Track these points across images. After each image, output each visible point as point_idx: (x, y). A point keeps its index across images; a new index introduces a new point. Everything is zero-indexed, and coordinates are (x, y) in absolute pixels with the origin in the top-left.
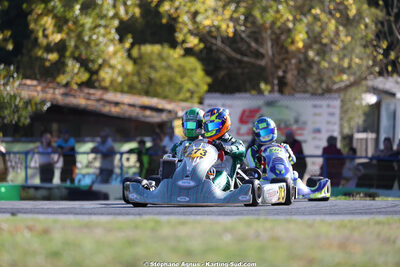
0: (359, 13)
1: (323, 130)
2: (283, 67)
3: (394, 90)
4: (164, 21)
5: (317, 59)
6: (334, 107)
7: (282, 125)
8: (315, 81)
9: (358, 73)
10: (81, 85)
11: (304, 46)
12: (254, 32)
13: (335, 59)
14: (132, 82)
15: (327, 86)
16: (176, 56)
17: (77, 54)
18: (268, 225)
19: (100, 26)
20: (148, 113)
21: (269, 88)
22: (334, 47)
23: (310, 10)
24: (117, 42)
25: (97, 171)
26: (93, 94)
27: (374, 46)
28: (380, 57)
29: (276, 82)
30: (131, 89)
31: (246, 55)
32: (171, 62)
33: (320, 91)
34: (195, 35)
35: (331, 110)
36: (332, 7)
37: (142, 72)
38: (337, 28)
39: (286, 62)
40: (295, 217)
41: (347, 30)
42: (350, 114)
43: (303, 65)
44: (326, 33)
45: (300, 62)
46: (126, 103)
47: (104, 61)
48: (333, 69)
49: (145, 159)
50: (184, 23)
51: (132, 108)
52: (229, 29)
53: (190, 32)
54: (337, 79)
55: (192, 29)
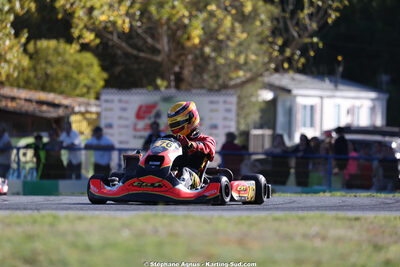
0: (255, 10)
1: (220, 126)
2: (180, 63)
3: (290, 87)
4: (60, 16)
5: (213, 55)
6: (231, 103)
8: (211, 77)
9: (255, 70)
11: (200, 42)
12: (150, 28)
13: (232, 56)
14: (29, 77)
15: (224, 82)
16: (72, 51)
18: (166, 220)
20: (45, 108)
21: (165, 83)
22: (230, 44)
23: (205, 6)
24: (13, 37)
27: (271, 43)
28: (276, 54)
29: (172, 77)
30: (27, 84)
31: (142, 51)
32: (67, 57)
33: (216, 87)
34: (91, 30)
35: (228, 106)
36: (227, 3)
37: (38, 67)
38: (233, 24)
39: (183, 58)
40: (193, 213)
41: (243, 27)
42: (246, 110)
43: (200, 61)
44: (222, 29)
45: (196, 58)
46: (24, 98)
48: (229, 65)
49: (42, 154)
50: (79, 18)
51: (30, 104)
52: (125, 24)
53: (86, 27)
54: (233, 75)
55: (88, 24)
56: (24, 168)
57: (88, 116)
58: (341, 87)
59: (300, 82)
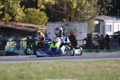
2: (70, 14)
3: (104, 20)
4: (34, 1)
5: (80, 11)
6: (86, 25)
7: (70, 31)
8: (80, 18)
9: (93, 15)
10: (10, 21)
11: (76, 7)
12: (61, 4)
14: (25, 19)
15: (84, 19)
16: (38, 11)
17: (8, 12)
19: (15, 3)
20: (30, 28)
22: (85, 7)
24: (20, 8)
25: (15, 46)
26: (13, 23)
27: (97, 7)
28: (99, 10)
29: (68, 18)
30: (25, 22)
32: (36, 13)
33: (81, 21)
34: (43, 5)
37: (28, 16)
38: (86, 2)
39: (71, 12)
41: (89, 2)
42: (90, 28)
43: (76, 13)
44: (83, 3)
45: (75, 12)
46: (24, 26)
47: (16, 13)
48: (85, 14)
50: (40, 1)
51: (25, 27)
52: (53, 3)
53: (42, 4)
54: (86, 17)
55: (42, 3)
56: (24, 47)
57: (43, 31)
58: (119, 19)
59: (107, 18)
